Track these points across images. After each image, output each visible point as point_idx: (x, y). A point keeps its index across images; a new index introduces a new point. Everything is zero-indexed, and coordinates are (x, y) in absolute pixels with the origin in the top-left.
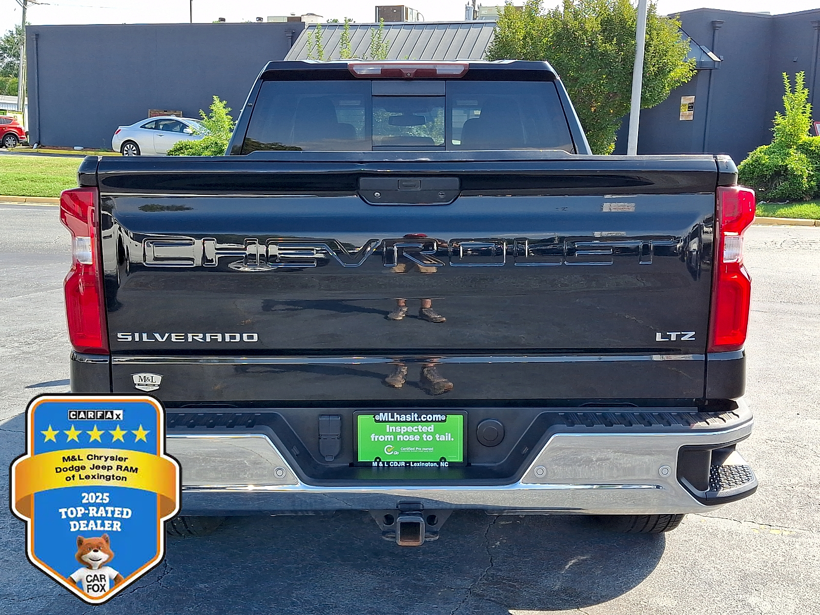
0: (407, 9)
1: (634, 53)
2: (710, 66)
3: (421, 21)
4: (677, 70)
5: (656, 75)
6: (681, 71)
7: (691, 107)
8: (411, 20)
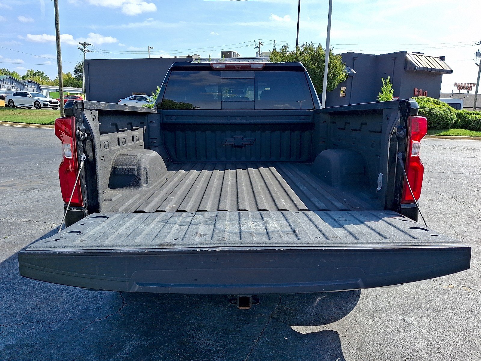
0: (233, 53)
1: (324, 69)
2: (353, 75)
3: (239, 57)
4: (340, 76)
5: (332, 78)
6: (342, 77)
7: (344, 91)
8: (235, 57)
